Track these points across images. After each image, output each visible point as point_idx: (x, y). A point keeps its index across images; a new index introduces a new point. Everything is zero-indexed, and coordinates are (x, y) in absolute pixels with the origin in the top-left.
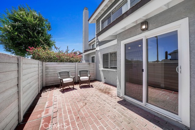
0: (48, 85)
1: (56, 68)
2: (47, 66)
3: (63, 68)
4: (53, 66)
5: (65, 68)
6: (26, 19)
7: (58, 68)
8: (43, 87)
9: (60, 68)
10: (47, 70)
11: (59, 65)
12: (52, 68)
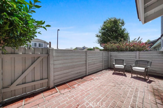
0: (112, 67)
1: (117, 56)
2: (111, 54)
3: (123, 56)
4: (114, 54)
5: (124, 56)
6: (107, 27)
7: (118, 56)
8: (108, 68)
9: (120, 56)
10: (111, 57)
11: (119, 54)
12: (114, 56)
